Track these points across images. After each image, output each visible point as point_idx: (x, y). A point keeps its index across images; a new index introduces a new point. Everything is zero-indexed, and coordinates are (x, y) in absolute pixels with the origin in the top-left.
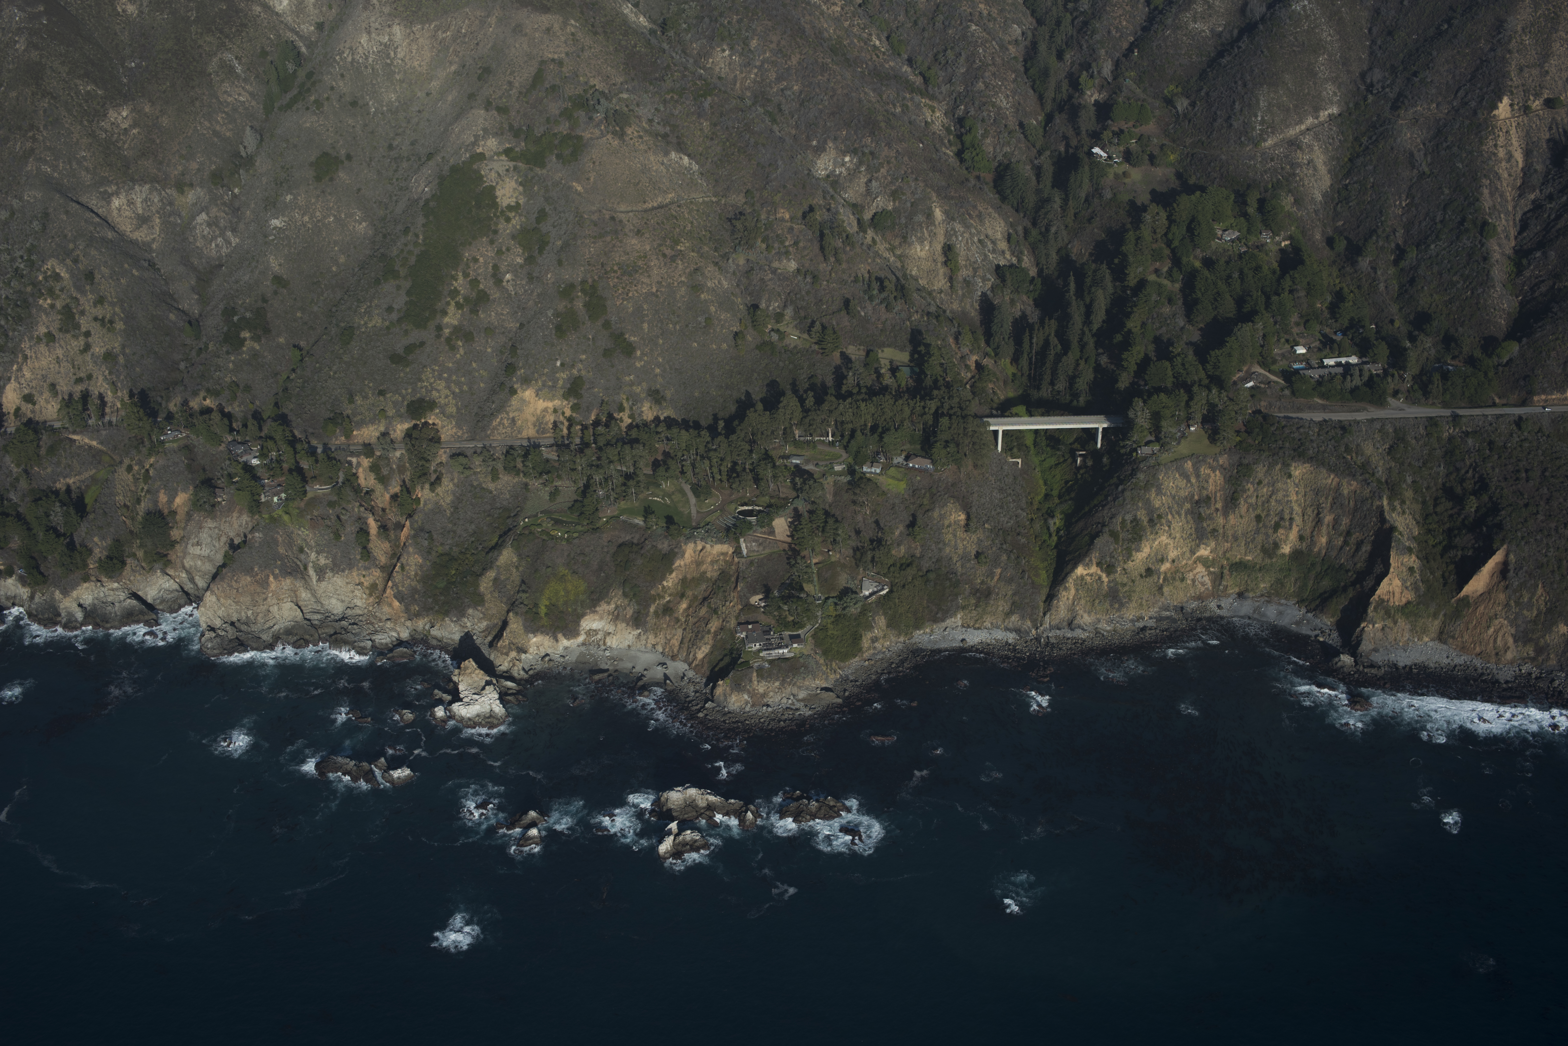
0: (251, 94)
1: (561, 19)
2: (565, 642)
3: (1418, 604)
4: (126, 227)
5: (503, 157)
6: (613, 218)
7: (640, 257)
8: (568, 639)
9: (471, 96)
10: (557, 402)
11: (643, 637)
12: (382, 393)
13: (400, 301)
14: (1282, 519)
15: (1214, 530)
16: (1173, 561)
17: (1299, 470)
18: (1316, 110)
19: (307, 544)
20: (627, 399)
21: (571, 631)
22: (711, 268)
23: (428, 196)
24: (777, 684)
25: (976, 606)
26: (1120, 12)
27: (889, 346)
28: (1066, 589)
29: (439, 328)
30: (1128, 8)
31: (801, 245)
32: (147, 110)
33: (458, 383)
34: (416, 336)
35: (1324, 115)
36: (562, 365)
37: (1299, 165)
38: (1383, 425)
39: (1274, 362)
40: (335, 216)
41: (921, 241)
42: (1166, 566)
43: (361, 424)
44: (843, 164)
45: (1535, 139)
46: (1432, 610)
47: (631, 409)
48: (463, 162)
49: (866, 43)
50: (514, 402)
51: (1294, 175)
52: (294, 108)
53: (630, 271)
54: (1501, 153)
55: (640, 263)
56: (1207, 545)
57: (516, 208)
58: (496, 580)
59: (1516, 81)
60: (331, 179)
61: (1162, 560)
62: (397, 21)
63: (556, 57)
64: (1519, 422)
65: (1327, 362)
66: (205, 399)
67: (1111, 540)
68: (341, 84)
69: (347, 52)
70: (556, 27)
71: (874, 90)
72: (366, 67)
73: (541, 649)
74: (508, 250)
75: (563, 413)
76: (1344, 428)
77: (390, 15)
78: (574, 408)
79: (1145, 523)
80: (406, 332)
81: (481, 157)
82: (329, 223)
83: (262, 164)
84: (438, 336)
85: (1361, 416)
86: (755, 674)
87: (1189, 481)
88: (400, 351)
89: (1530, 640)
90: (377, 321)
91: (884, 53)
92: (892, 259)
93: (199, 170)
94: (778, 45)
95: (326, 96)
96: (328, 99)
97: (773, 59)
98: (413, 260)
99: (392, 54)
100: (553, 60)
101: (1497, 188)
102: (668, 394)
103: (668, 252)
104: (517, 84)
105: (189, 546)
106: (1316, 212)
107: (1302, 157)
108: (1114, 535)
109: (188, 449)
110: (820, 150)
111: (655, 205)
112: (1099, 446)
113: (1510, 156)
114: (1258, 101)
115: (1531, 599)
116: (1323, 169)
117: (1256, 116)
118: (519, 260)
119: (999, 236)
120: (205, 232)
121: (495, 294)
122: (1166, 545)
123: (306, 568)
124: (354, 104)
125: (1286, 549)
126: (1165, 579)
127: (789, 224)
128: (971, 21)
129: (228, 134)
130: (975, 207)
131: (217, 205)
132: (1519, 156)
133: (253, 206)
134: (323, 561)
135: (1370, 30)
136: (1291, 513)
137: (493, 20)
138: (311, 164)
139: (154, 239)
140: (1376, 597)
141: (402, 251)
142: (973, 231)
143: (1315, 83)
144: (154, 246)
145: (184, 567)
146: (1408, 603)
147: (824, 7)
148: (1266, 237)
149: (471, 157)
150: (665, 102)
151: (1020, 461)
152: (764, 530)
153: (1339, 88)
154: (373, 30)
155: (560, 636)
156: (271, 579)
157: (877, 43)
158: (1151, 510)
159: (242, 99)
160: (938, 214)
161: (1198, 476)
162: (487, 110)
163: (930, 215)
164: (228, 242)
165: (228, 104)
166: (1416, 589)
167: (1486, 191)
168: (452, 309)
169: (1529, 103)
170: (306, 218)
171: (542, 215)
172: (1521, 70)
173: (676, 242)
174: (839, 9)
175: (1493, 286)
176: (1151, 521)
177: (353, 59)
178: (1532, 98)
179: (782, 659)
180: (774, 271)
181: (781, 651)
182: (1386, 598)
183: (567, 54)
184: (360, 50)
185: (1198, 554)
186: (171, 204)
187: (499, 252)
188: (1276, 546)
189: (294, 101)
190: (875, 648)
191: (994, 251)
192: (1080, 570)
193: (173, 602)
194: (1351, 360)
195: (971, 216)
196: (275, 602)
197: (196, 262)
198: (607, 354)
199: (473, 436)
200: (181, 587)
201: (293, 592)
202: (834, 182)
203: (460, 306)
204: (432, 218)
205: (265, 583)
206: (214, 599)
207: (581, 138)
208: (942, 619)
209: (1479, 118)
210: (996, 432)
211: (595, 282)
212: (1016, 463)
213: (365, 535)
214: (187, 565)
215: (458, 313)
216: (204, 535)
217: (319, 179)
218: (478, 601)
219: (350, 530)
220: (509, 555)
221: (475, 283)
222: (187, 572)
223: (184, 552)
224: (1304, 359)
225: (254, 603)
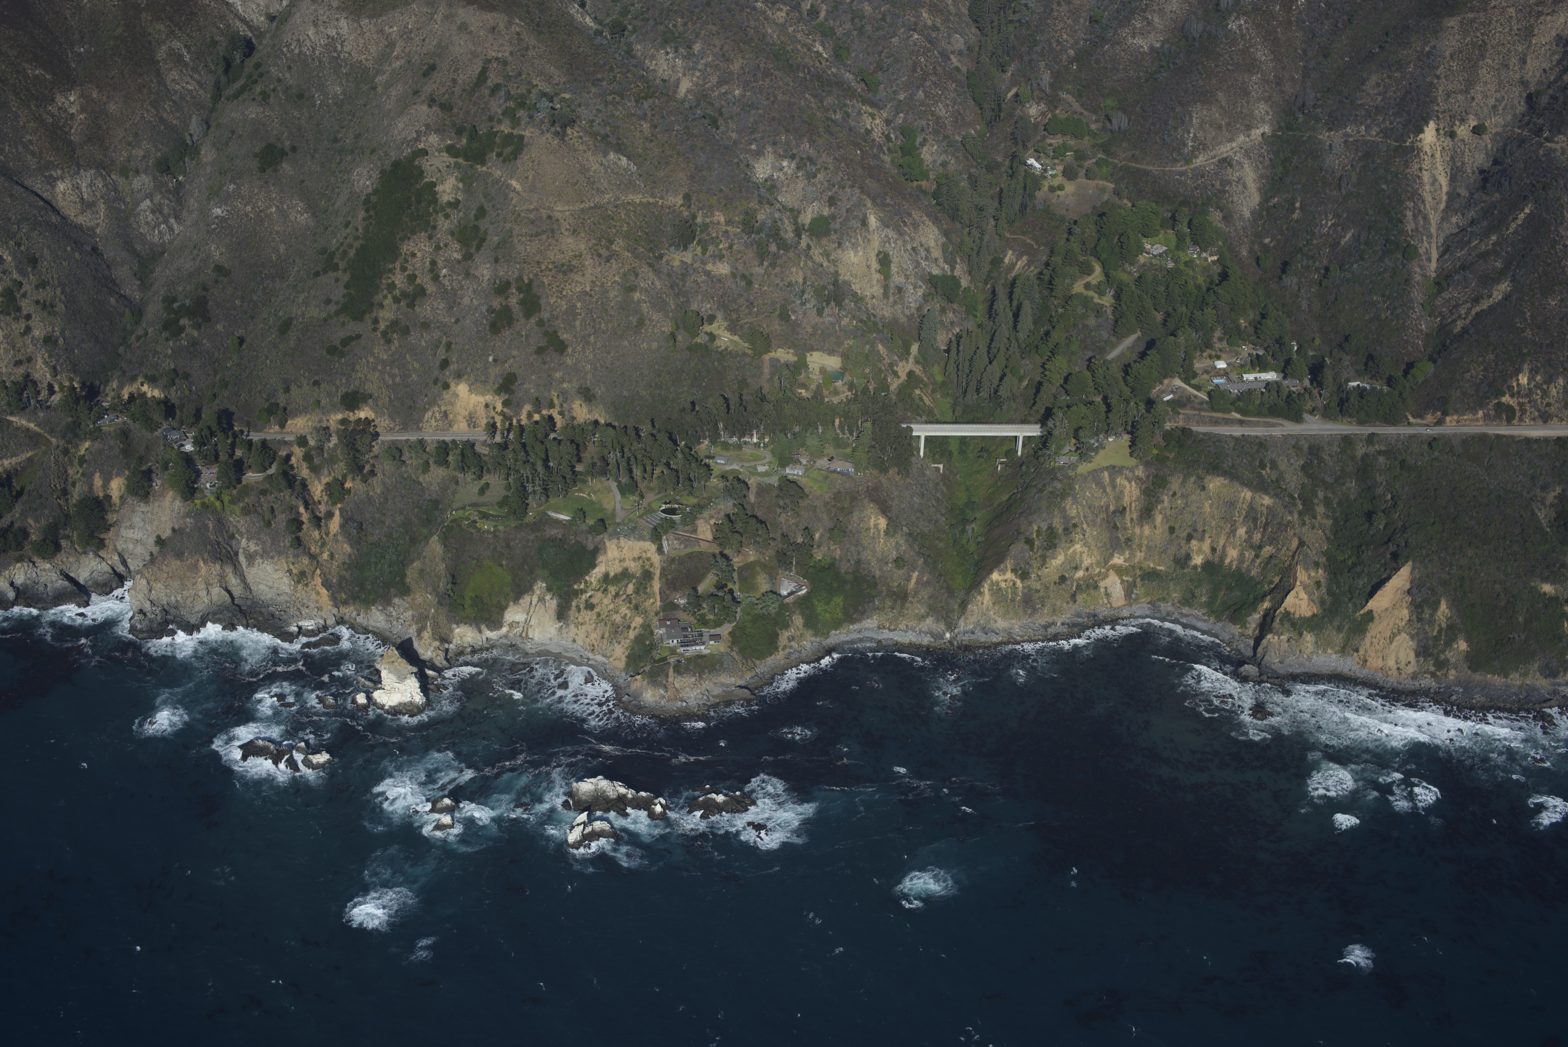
0: (199, 83)
1: (506, 18)
2: (488, 634)
3: (1323, 617)
4: (71, 212)
5: (445, 154)
6: (550, 217)
7: (575, 256)
8: (492, 631)
9: (416, 93)
10: (489, 398)
11: (564, 630)
12: (316, 383)
13: (339, 293)
14: (1195, 530)
15: (1129, 540)
16: (1087, 569)
17: (1215, 483)
18: (1249, 128)
19: (238, 531)
20: (558, 396)
21: (495, 623)
22: (646, 269)
23: (370, 190)
24: (693, 679)
25: (893, 608)
26: (1061, 25)
27: (817, 350)
28: (981, 593)
29: (376, 321)
30: (1070, 22)
31: (735, 247)
32: (95, 96)
33: (393, 377)
34: (353, 327)
35: (1256, 133)
36: (495, 360)
37: (1229, 183)
38: (1298, 440)
39: (1195, 375)
40: (277, 207)
41: (855, 246)
42: (1080, 574)
43: (295, 414)
44: (781, 169)
45: (1459, 164)
46: (1336, 623)
47: (561, 406)
48: (405, 158)
49: (809, 50)
50: (446, 395)
51: (1224, 192)
52: (240, 98)
53: (566, 270)
54: (1426, 177)
55: (574, 262)
56: (1123, 554)
57: (455, 204)
58: (422, 571)
59: (1443, 106)
60: (276, 171)
61: (1076, 568)
62: (344, 15)
63: (500, 55)
64: (1432, 442)
65: (1246, 376)
66: (142, 385)
67: (1027, 547)
68: (287, 75)
69: (294, 44)
70: (502, 25)
71: (815, 96)
72: (313, 60)
73: (464, 639)
74: (446, 245)
75: (494, 408)
76: (1261, 444)
77: (338, 8)
78: (506, 404)
79: (1060, 531)
80: (344, 324)
81: (425, 152)
82: (271, 213)
83: (207, 154)
84: (375, 329)
85: (1277, 432)
86: (671, 670)
87: (1105, 491)
88: (337, 343)
89: (1430, 655)
90: (315, 312)
91: (827, 60)
92: (825, 264)
93: (144, 157)
94: (721, 49)
95: (272, 87)
96: (274, 90)
97: (717, 62)
98: (352, 253)
99: (339, 48)
100: (497, 59)
101: (1420, 211)
102: (598, 391)
103: (604, 252)
104: (460, 82)
105: (122, 529)
106: (1244, 228)
107: (1233, 175)
108: (1029, 542)
109: (124, 434)
110: (759, 154)
111: (592, 205)
112: (1019, 453)
113: (1434, 181)
114: (1191, 117)
115: (1432, 615)
116: (1252, 187)
117: (1189, 133)
118: (457, 256)
119: (932, 244)
120: (149, 219)
121: (431, 288)
122: (1081, 553)
123: (237, 554)
124: (301, 96)
125: (1198, 560)
126: (1078, 586)
127: (724, 228)
128: (915, 30)
129: (174, 122)
130: (910, 215)
131: (161, 192)
132: (1443, 181)
133: (196, 194)
134: (253, 547)
135: (1304, 51)
136: (1204, 525)
137: (438, 17)
138: (256, 155)
139: (98, 225)
140: (1282, 609)
141: (342, 244)
142: (907, 238)
143: (1248, 103)
144: (98, 231)
145: (116, 550)
146: (1314, 615)
147: (769, 13)
148: (1193, 253)
149: (414, 152)
150: (606, 103)
151: (941, 466)
152: (687, 528)
153: (1271, 107)
154: (320, 23)
155: (483, 627)
156: (201, 563)
157: (821, 49)
158: (1066, 518)
159: (189, 87)
160: (873, 221)
161: (1114, 487)
162: (430, 106)
163: (864, 223)
164: (171, 229)
165: (176, 92)
166: (1322, 602)
167: (1409, 214)
168: (388, 301)
169: (1455, 128)
170: (249, 208)
171: (481, 213)
172: (1448, 95)
173: (611, 242)
174: (784, 15)
175: (1413, 308)
176: (1066, 530)
177: (300, 52)
178: (1457, 123)
179: (700, 657)
180: (708, 273)
181: (698, 648)
182: (1292, 610)
183: (511, 53)
184: (308, 42)
185: (1111, 562)
186: (115, 189)
187: (438, 248)
188: (1188, 557)
189: (241, 91)
190: (791, 647)
191: (927, 259)
192: (995, 576)
193: (105, 585)
194: (1271, 376)
195: (905, 223)
196: (204, 586)
197: (139, 248)
198: (540, 351)
199: (405, 428)
200: (113, 569)
201: (222, 577)
202: (772, 186)
203: (396, 300)
204: (372, 213)
205: (195, 568)
206: (144, 582)
207: (521, 138)
208: (859, 620)
209: (1405, 142)
210: (919, 437)
211: (530, 280)
212: (938, 469)
213: (296, 524)
214: (120, 548)
215: (394, 307)
216: (137, 519)
217: (263, 170)
218: (405, 591)
219: (282, 518)
220: (435, 546)
221: (412, 278)
222: (120, 555)
223: (117, 535)
224: (1224, 373)
225: (184, 587)
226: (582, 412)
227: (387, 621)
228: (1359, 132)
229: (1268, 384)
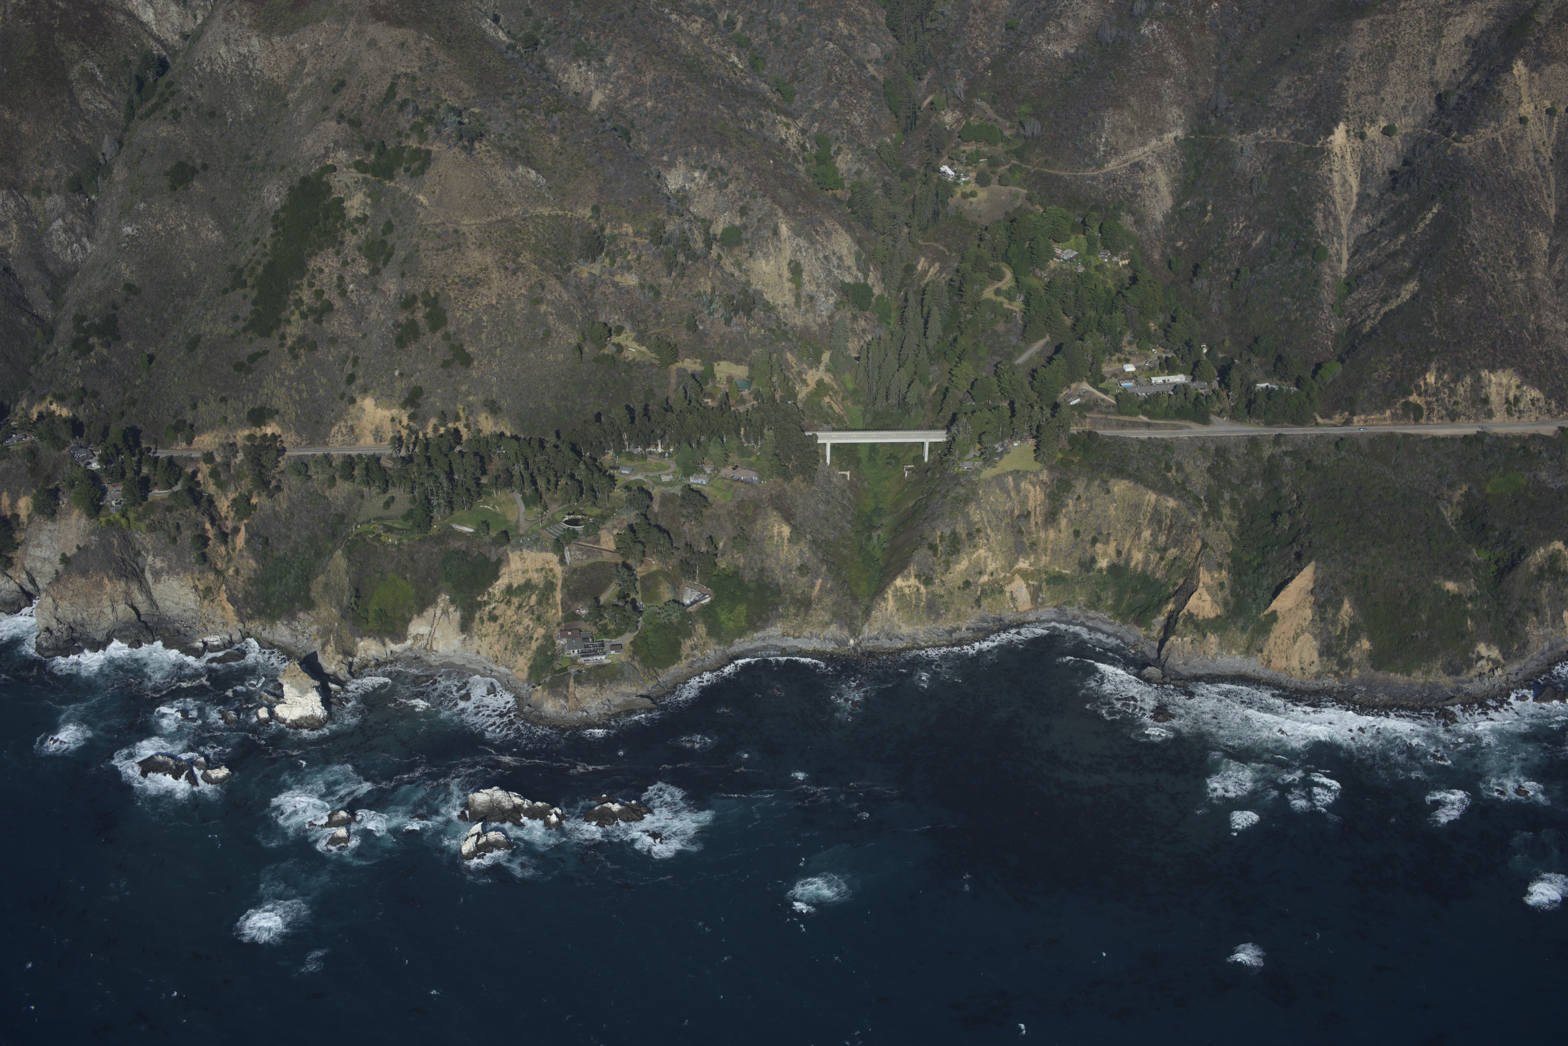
0: (113, 103)
1: (416, 34)
2: (393, 647)
3: (1227, 618)
5: (353, 170)
6: (456, 231)
7: (481, 270)
8: (396, 643)
9: (326, 109)
10: (395, 412)
11: (468, 642)
12: (223, 400)
13: (246, 310)
14: (1100, 534)
15: (1033, 544)
16: (992, 574)
17: (1120, 487)
18: (1161, 132)
19: (144, 548)
20: (464, 409)
21: (399, 636)
22: (553, 281)
23: (279, 207)
24: (594, 689)
25: (797, 616)
26: (977, 33)
27: (725, 359)
28: (885, 599)
29: (283, 337)
30: (985, 29)
31: (643, 258)
32: (7, 116)
33: (300, 392)
34: (260, 344)
35: (1169, 137)
36: (401, 374)
37: (1141, 187)
38: (1204, 442)
39: (1103, 379)
40: (188, 224)
41: (766, 256)
42: (985, 578)
43: (202, 430)
44: (693, 180)
45: (1369, 165)
46: (1240, 624)
47: (467, 419)
48: (313, 174)
49: (724, 60)
50: (352, 410)
51: (1136, 196)
52: (152, 117)
53: (472, 283)
54: (1336, 178)
55: (480, 276)
56: (1028, 558)
57: (363, 220)
58: (326, 585)
59: (1353, 107)
60: (187, 188)
61: (981, 573)
62: (256, 32)
63: (409, 71)
64: (1339, 442)
65: (1154, 379)
66: (51, 404)
67: (930, 553)
68: (199, 94)
69: (206, 62)
70: (411, 41)
71: (728, 107)
72: (225, 78)
73: (369, 652)
74: (353, 261)
75: (400, 422)
76: (1167, 446)
77: (249, 26)
78: (411, 417)
79: (964, 536)
80: (251, 340)
81: (334, 169)
82: (182, 231)
83: (119, 173)
84: (282, 345)
85: (1184, 434)
86: (572, 680)
87: (1009, 496)
88: (244, 360)
89: (1334, 654)
90: (223, 329)
91: (742, 71)
92: (737, 274)
93: (56, 177)
94: (633, 62)
95: (183, 105)
96: (185, 108)
97: (629, 75)
98: (260, 270)
99: (251, 66)
100: (406, 74)
101: (1330, 212)
102: (504, 404)
103: (511, 265)
104: (369, 98)
105: (30, 548)
106: (1157, 232)
107: (1144, 179)
108: (933, 547)
109: (32, 453)
110: (671, 165)
111: (499, 218)
112: (926, 459)
113: (1345, 182)
114: (1103, 122)
115: (1335, 615)
116: (1165, 191)
117: (1101, 138)
118: (364, 271)
119: (845, 252)
120: (62, 238)
121: (338, 304)
122: (986, 558)
123: (143, 571)
124: (212, 114)
125: (1103, 563)
126: (983, 591)
127: (632, 239)
128: (830, 40)
129: (87, 142)
130: (822, 223)
131: (73, 212)
132: (1354, 182)
133: (108, 213)
134: (159, 564)
135: (1218, 55)
136: (1109, 528)
137: (348, 34)
138: (167, 174)
139: (10, 245)
140: (1185, 611)
141: (250, 260)
142: (819, 246)
143: (1160, 107)
144: (10, 251)
145: (24, 568)
146: (1218, 617)
147: (684, 24)
148: (1104, 257)
149: (321, 168)
150: (516, 117)
151: (848, 473)
152: (589, 539)
153: (1184, 111)
154: (231, 41)
155: (387, 640)
156: (106, 581)
157: (736, 60)
158: (969, 523)
159: (103, 107)
160: (784, 230)
161: (1018, 491)
162: (339, 122)
163: (776, 232)
164: (84, 248)
165: (89, 112)
166: (1226, 604)
167: (1319, 215)
168: (295, 317)
169: (1365, 129)
170: (159, 227)
171: (389, 227)
172: (1358, 97)
173: (518, 255)
174: (699, 26)
175: (1322, 309)
176: (970, 535)
177: (212, 70)
178: (1367, 124)
179: (601, 666)
180: (616, 285)
181: (599, 658)
182: (1195, 612)
183: (420, 69)
184: (219, 61)
185: (1016, 567)
186: (28, 210)
187: (345, 263)
188: (1093, 560)
189: (152, 111)
190: (694, 656)
191: (839, 267)
192: (899, 582)
193: (13, 603)
194: (1179, 379)
195: (817, 232)
196: (109, 603)
197: (51, 267)
198: (446, 364)
199: (311, 443)
200: (21, 588)
201: (127, 594)
202: (684, 197)
203: (304, 316)
204: (280, 229)
205: (100, 585)
206: (50, 600)
207: (429, 152)
208: (763, 628)
209: (1316, 143)
210: (825, 444)
211: (436, 293)
212: (845, 476)
213: (202, 540)
214: (28, 567)
215: (302, 322)
216: (44, 538)
217: (174, 188)
218: (309, 605)
219: (187, 534)
220: (339, 560)
221: (319, 294)
222: (28, 573)
223: (25, 553)
224: (1133, 377)
225: (89, 604)
226: (487, 425)
227: (292, 635)
228: (1270, 134)
229: (1176, 387)
